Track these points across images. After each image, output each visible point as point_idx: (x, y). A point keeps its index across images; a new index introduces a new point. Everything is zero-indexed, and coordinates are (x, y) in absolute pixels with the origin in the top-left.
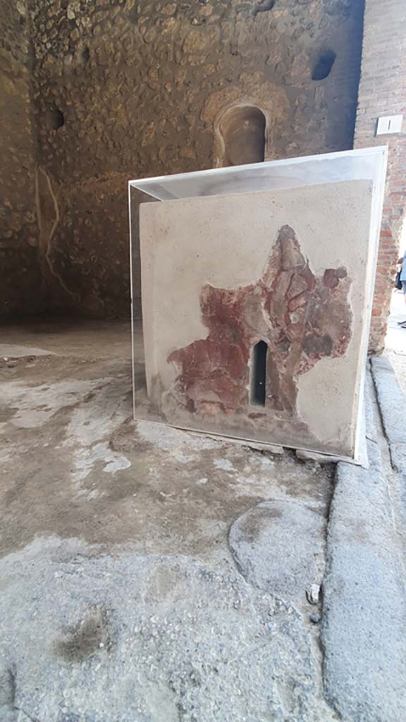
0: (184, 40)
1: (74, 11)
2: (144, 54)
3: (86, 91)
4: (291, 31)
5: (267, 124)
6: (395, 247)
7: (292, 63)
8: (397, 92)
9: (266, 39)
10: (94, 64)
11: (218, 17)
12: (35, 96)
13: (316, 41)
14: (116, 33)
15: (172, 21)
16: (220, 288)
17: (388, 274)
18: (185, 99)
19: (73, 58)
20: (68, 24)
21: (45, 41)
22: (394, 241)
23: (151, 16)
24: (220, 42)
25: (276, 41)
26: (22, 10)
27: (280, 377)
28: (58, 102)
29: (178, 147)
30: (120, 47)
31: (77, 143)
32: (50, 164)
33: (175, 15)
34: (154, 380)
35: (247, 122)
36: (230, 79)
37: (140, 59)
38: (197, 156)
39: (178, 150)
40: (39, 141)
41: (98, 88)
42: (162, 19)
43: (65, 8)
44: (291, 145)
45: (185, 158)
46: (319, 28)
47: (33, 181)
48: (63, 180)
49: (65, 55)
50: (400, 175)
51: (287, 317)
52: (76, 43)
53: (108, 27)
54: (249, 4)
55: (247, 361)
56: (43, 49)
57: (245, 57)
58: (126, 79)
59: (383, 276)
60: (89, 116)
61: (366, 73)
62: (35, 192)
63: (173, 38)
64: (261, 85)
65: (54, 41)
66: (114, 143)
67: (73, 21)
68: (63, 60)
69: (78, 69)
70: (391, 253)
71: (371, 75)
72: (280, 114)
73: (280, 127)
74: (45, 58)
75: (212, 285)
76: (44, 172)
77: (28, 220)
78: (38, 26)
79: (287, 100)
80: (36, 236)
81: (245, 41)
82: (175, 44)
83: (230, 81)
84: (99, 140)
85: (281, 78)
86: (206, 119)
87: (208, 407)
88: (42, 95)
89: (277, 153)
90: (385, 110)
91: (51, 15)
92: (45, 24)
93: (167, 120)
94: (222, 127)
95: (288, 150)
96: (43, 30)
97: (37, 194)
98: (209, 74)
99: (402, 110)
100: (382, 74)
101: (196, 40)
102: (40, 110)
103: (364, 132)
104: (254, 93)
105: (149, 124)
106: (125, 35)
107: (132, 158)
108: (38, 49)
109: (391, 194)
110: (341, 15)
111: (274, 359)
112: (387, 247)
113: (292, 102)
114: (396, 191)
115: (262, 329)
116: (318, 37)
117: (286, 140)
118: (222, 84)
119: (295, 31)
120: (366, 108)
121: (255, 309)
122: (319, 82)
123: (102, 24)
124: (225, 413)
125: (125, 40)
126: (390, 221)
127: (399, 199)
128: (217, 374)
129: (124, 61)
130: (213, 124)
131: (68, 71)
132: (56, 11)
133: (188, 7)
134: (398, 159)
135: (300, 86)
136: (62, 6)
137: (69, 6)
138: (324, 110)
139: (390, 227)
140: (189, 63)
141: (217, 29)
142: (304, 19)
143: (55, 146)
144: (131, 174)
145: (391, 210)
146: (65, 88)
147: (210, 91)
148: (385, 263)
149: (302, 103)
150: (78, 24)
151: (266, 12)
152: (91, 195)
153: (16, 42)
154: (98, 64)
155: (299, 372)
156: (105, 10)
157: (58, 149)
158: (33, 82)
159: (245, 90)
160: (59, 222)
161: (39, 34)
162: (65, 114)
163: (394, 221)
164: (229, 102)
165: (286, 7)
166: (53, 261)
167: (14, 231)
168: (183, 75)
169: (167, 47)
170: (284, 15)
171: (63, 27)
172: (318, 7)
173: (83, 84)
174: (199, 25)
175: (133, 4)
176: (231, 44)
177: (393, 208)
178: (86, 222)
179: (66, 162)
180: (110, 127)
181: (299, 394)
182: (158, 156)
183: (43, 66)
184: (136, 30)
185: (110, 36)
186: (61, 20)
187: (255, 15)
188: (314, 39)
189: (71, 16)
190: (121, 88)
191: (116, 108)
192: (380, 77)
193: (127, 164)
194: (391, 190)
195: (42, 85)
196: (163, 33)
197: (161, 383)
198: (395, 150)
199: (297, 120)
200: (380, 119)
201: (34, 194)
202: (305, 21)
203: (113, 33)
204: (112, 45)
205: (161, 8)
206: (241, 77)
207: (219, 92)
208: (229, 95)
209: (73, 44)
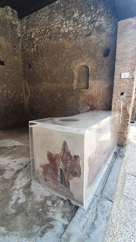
0: (65, 45)
1: (34, 35)
2: (53, 49)
3: (37, 59)
4: (96, 42)
5: (89, 70)
6: (128, 113)
7: (97, 52)
8: (127, 65)
9: (89, 45)
10: (39, 51)
11: (74, 38)
12: (23, 59)
13: (104, 45)
14: (45, 42)
15: (61, 39)
16: (51, 152)
17: (126, 121)
18: (65, 62)
19: (34, 49)
20: (32, 39)
21: (26, 44)
22: (128, 111)
23: (55, 37)
24: (75, 45)
25: (92, 45)
26: (19, 35)
27: (66, 179)
28: (29, 61)
29: (63, 76)
30: (46, 46)
31: (35, 73)
32: (27, 79)
33: (62, 37)
34: (37, 171)
35: (84, 68)
36: (78, 56)
37: (52, 50)
38: (69, 79)
39: (63, 77)
40: (24, 72)
41: (41, 58)
42: (58, 38)
43: (31, 34)
44: (97, 76)
45: (65, 79)
46: (105, 41)
47: (23, 84)
48: (31, 84)
49: (31, 48)
50: (129, 91)
51: (66, 165)
52: (34, 45)
53: (43, 40)
54: (83, 34)
55: (58, 173)
56: (26, 46)
57: (82, 50)
58: (48, 55)
59: (125, 122)
60: (38, 66)
61: (117, 59)
62: (23, 87)
63: (61, 44)
64: (87, 58)
65: (28, 44)
66: (45, 74)
67: (34, 38)
68: (31, 49)
69: (35, 52)
70: (127, 115)
71: (119, 60)
72: (93, 67)
73: (93, 71)
74: (26, 49)
75: (49, 151)
76: (25, 81)
77: (21, 96)
78: (24, 40)
79: (95, 63)
80: (23, 100)
81: (83, 45)
82: (62, 46)
83: (78, 57)
84: (41, 73)
85: (93, 56)
86: (71, 68)
87: (50, 182)
88: (25, 59)
89: (93, 79)
90: (124, 71)
91: (27, 36)
92: (26, 39)
93: (60, 68)
94: (76, 70)
95: (96, 78)
96: (25, 41)
97: (24, 88)
98: (72, 55)
99: (129, 71)
100: (122, 59)
101: (68, 45)
102: (25, 63)
103: (117, 77)
104: (85, 61)
105: (55, 69)
106: (48, 43)
107: (50, 79)
108: (24, 46)
109: (126, 97)
110: (112, 37)
111: (64, 174)
112: (125, 113)
113: (97, 63)
114: (128, 96)
115: (61, 166)
116: (105, 44)
117: (95, 75)
118: (76, 58)
119: (98, 42)
120: (118, 69)
121: (59, 160)
122: (105, 58)
123: (41, 39)
124: (54, 184)
125: (48, 44)
126: (126, 105)
127: (129, 98)
128: (51, 174)
129: (48, 50)
130: (73, 69)
131: (32, 53)
132: (29, 35)
133: (65, 35)
134: (128, 86)
135: (99, 59)
136: (30, 34)
137: (32, 34)
138: (107, 66)
139: (126, 107)
140: (66, 52)
141: (74, 42)
142: (100, 38)
143: (29, 74)
144: (50, 83)
145: (126, 101)
146: (31, 57)
147: (72, 60)
148: (125, 118)
149: (100, 64)
150: (35, 39)
151: (89, 36)
152: (38, 88)
153: (18, 45)
154: (40, 51)
155: (70, 179)
156: (42, 35)
157: (29, 75)
158: (23, 56)
159: (83, 60)
160: (30, 96)
161: (24, 42)
162: (31, 65)
163: (127, 105)
164: (78, 63)
165: (95, 35)
166: (28, 107)
167: (16, 99)
168: (64, 55)
169: (60, 46)
170: (94, 37)
171: (31, 40)
172: (105, 34)
173: (36, 57)
174: (69, 40)
175: (50, 34)
176: (78, 46)
177: (127, 101)
178: (37, 96)
179: (32, 79)
180: (44, 69)
181: (70, 185)
182: (57, 78)
183: (26, 51)
184: (51, 41)
185: (44, 43)
186: (30, 38)
187: (85, 37)
188: (103, 45)
189: (33, 37)
190: (47, 58)
191: (45, 64)
192: (122, 60)
193: (48, 80)
194: (126, 95)
195: (25, 56)
196: (58, 43)
197: (39, 172)
198: (127, 83)
199: (99, 69)
200: (122, 73)
201: (23, 88)
202: (101, 39)
203: (44, 42)
204: (44, 46)
205: (58, 35)
206: (82, 56)
207: (75, 60)
208: (78, 61)
209: (33, 45)
